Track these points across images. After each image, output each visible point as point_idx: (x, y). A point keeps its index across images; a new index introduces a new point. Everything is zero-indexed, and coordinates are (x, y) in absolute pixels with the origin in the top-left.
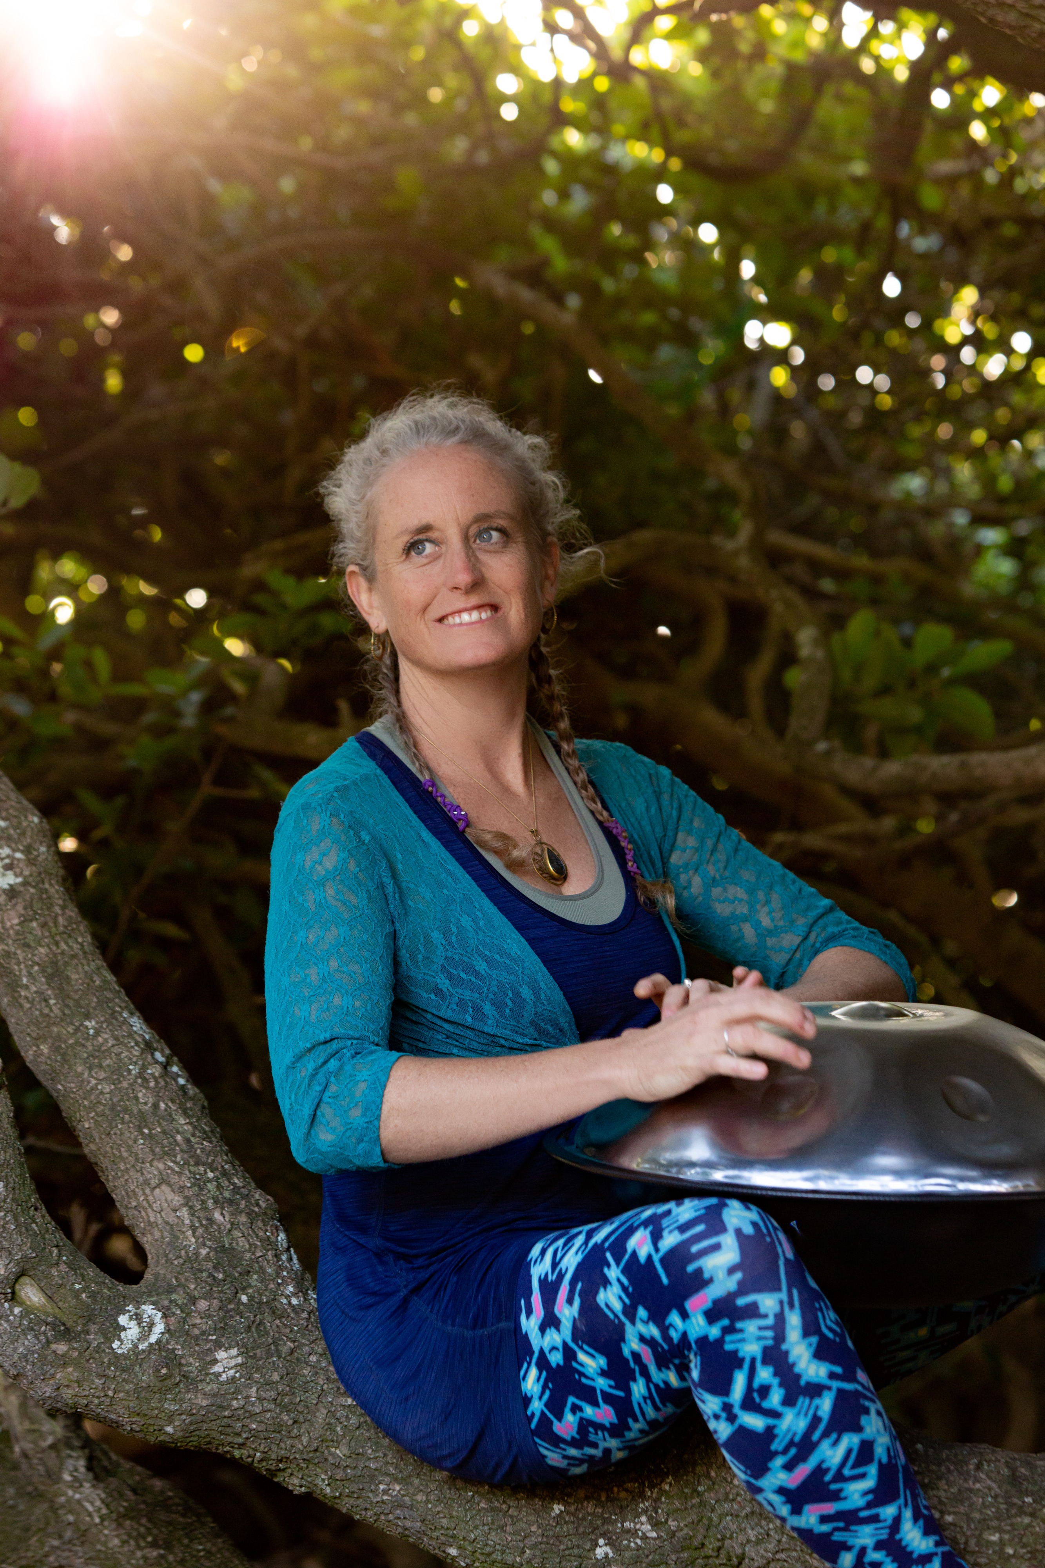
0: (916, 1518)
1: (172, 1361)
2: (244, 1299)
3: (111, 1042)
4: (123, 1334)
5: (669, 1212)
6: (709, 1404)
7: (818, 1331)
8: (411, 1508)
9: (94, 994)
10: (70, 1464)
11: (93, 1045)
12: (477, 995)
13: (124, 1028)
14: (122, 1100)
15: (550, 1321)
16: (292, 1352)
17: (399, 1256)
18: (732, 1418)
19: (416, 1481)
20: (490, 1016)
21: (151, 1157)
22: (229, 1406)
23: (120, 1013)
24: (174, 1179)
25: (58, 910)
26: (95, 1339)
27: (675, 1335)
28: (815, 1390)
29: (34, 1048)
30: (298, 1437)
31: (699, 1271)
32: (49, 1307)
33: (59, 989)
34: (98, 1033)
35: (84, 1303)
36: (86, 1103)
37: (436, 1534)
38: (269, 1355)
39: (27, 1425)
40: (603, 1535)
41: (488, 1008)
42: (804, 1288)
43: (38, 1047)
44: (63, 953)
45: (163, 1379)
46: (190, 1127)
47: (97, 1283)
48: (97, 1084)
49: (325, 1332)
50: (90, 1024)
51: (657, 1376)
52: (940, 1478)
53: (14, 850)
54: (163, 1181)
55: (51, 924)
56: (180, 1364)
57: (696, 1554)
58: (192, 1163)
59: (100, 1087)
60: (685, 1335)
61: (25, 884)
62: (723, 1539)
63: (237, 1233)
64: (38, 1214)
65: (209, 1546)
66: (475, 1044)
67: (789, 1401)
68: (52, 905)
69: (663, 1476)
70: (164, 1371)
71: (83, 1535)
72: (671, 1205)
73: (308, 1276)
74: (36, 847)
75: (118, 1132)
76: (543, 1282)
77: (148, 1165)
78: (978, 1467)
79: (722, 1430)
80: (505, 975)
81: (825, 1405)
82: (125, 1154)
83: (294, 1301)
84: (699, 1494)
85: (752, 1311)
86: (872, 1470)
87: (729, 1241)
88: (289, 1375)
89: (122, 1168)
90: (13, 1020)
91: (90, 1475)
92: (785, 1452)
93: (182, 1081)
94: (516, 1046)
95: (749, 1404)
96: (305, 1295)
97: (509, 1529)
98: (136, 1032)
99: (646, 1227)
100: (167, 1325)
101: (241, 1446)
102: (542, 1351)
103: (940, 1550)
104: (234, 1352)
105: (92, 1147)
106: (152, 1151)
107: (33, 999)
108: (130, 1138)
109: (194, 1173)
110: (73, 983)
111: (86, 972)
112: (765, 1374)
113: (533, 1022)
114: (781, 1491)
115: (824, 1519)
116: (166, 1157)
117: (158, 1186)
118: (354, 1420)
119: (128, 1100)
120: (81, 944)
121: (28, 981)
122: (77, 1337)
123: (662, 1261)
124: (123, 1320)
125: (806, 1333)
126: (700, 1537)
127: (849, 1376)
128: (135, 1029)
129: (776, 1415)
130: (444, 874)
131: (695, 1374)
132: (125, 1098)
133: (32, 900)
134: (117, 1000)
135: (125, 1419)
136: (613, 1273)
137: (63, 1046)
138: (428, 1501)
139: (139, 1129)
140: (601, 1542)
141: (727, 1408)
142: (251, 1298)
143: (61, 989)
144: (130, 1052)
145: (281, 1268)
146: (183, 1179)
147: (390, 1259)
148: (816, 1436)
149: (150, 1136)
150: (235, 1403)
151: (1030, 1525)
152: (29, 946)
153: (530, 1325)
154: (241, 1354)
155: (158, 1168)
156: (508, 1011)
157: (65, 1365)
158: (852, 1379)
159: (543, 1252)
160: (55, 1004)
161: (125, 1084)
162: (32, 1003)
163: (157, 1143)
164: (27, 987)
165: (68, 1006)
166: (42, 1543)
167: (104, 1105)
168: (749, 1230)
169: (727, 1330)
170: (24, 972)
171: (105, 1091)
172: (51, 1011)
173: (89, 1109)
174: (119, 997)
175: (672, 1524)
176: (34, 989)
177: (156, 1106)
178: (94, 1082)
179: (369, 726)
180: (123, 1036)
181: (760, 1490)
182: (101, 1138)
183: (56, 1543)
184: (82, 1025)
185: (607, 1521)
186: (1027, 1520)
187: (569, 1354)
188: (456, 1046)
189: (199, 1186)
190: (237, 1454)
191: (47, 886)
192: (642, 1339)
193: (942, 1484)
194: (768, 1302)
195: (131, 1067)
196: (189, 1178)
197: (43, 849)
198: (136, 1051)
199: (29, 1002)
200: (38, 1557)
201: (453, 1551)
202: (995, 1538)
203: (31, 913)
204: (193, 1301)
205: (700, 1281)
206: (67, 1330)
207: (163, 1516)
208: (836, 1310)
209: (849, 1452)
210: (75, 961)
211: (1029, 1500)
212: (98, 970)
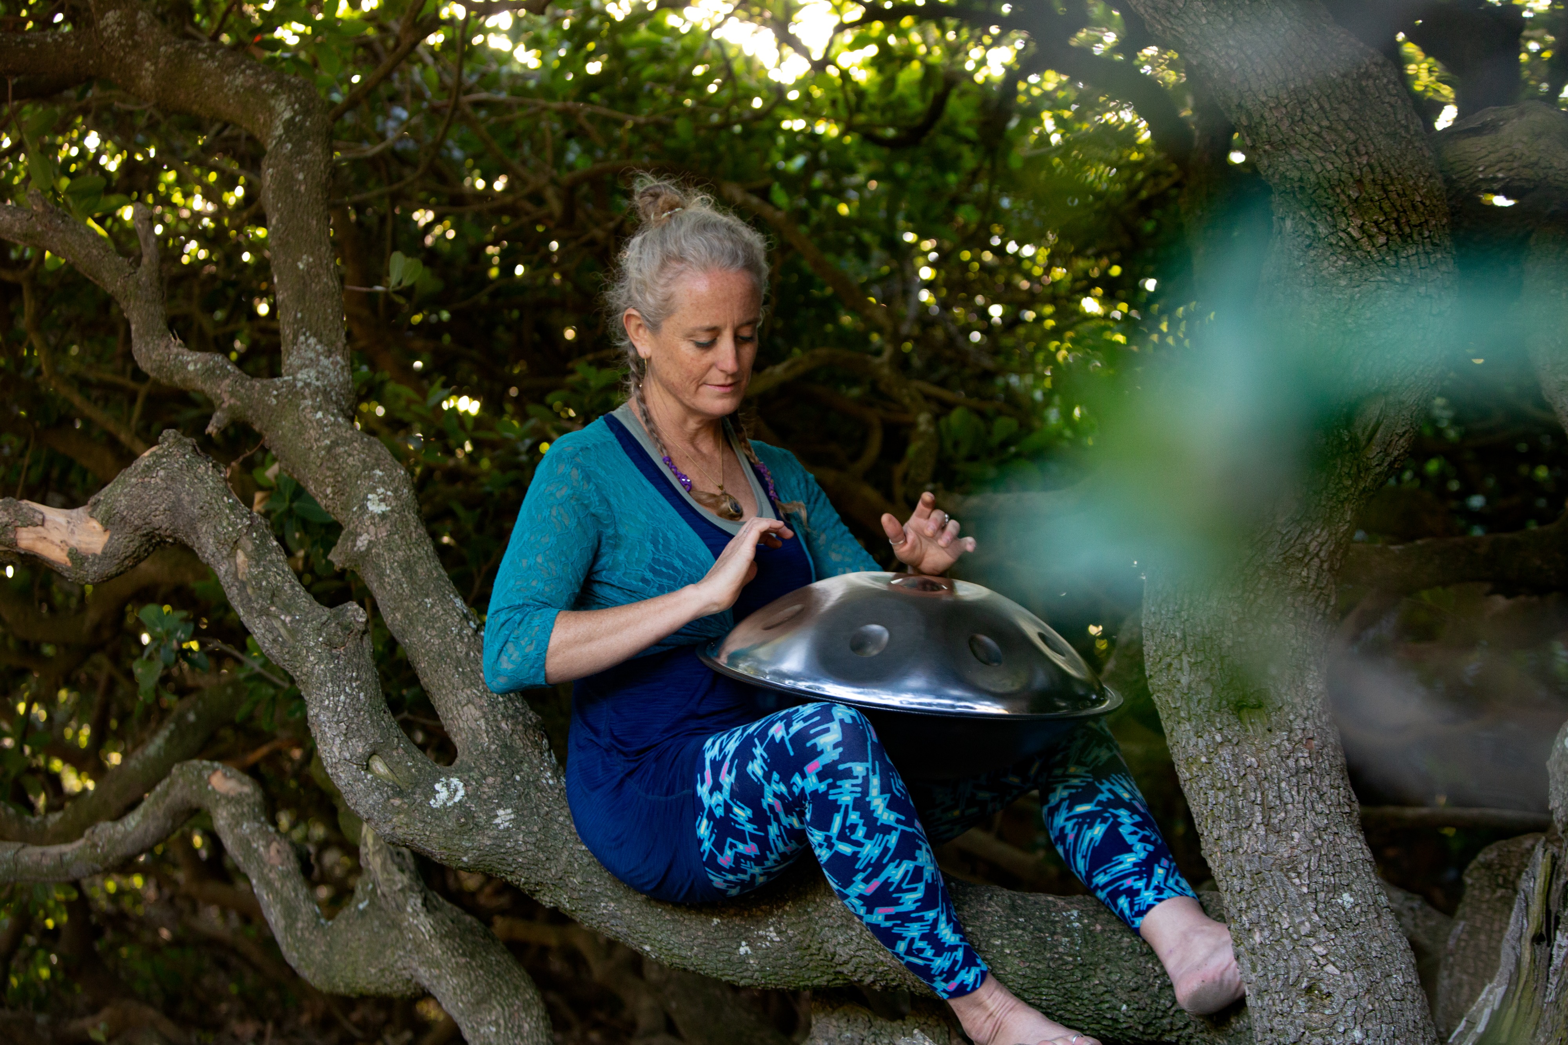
0: (949, 921)
1: (469, 814)
2: (518, 778)
3: (441, 612)
4: (437, 796)
5: (797, 710)
6: (816, 837)
7: (890, 791)
8: (621, 918)
9: (433, 582)
10: (412, 901)
11: (429, 614)
13: (450, 604)
14: (446, 649)
15: (717, 787)
16: (547, 813)
17: (620, 752)
18: (830, 846)
19: (625, 901)
21: (463, 686)
22: (505, 846)
23: (449, 595)
24: (477, 700)
25: (412, 528)
26: (419, 797)
27: (796, 790)
28: (887, 829)
29: (392, 615)
30: (549, 869)
31: (815, 745)
32: (390, 776)
33: (409, 578)
34: (433, 606)
35: (413, 775)
36: (423, 651)
37: (636, 936)
38: (532, 814)
39: (385, 875)
40: (745, 939)
42: (883, 761)
43: (394, 614)
44: (414, 555)
45: (462, 825)
47: (423, 763)
48: (430, 639)
49: (570, 803)
50: (429, 601)
51: (785, 820)
52: (965, 904)
53: (386, 490)
54: (469, 701)
55: (407, 537)
56: (474, 817)
57: (805, 952)
59: (432, 641)
60: (803, 789)
61: (392, 511)
62: (822, 943)
63: (515, 737)
64: (386, 716)
65: (499, 958)
67: (869, 836)
68: (409, 525)
69: (785, 902)
70: (463, 820)
71: (418, 947)
72: (800, 707)
73: (561, 768)
74: (401, 489)
75: (443, 670)
76: (713, 762)
77: (460, 691)
78: (990, 898)
79: (824, 855)
81: (893, 839)
82: (446, 684)
83: (551, 782)
84: (808, 913)
85: (848, 774)
86: (921, 886)
87: (835, 726)
88: (545, 828)
89: (444, 693)
91: (425, 909)
92: (864, 870)
95: (843, 837)
96: (559, 779)
97: (684, 933)
99: (782, 721)
100: (466, 791)
101: (512, 873)
102: (710, 808)
103: (963, 944)
104: (509, 811)
105: (426, 680)
106: (464, 682)
107: (393, 583)
108: (450, 673)
110: (419, 574)
111: (428, 568)
112: (854, 817)
114: (860, 897)
115: (888, 918)
117: (466, 705)
118: (586, 860)
119: (450, 650)
121: (390, 572)
122: (407, 796)
123: (790, 740)
124: (438, 786)
125: (882, 792)
126: (808, 941)
127: (909, 823)
128: (457, 605)
129: (860, 844)
131: (808, 817)
132: (448, 648)
133: (396, 521)
134: (447, 587)
135: (436, 851)
136: (759, 751)
137: (410, 614)
138: (632, 914)
139: (456, 668)
140: (744, 943)
141: (828, 839)
142: (522, 778)
143: (411, 578)
144: (453, 619)
145: (543, 761)
146: (483, 700)
147: (614, 753)
148: (885, 861)
149: (463, 672)
150: (508, 844)
151: (1021, 935)
152: (392, 550)
153: (703, 790)
154: (514, 813)
155: (467, 693)
157: (399, 813)
158: (911, 825)
159: (713, 743)
160: (407, 587)
161: (449, 639)
162: (392, 586)
164: (389, 576)
165: (415, 589)
166: (394, 954)
167: (435, 652)
168: (848, 720)
169: (831, 786)
170: (388, 566)
171: (435, 643)
172: (404, 591)
173: (424, 655)
174: (449, 586)
175: (790, 932)
176: (393, 577)
177: (467, 654)
178: (428, 637)
179: (614, 410)
180: (450, 609)
181: (846, 896)
182: (431, 674)
183: (402, 953)
184: (423, 601)
185: (748, 930)
186: (1020, 932)
187: (728, 808)
189: (493, 705)
190: (509, 878)
191: (406, 513)
192: (775, 795)
193: (966, 907)
194: (859, 769)
195: (453, 628)
196: (487, 700)
197: (406, 491)
198: (457, 619)
199: (390, 585)
200: (391, 962)
201: (647, 948)
202: (998, 942)
203: (394, 529)
204: (485, 777)
205: (815, 753)
206: (401, 791)
207: (470, 938)
208: (903, 780)
209: (907, 872)
210: (421, 561)
211: (1022, 920)
212: (436, 567)
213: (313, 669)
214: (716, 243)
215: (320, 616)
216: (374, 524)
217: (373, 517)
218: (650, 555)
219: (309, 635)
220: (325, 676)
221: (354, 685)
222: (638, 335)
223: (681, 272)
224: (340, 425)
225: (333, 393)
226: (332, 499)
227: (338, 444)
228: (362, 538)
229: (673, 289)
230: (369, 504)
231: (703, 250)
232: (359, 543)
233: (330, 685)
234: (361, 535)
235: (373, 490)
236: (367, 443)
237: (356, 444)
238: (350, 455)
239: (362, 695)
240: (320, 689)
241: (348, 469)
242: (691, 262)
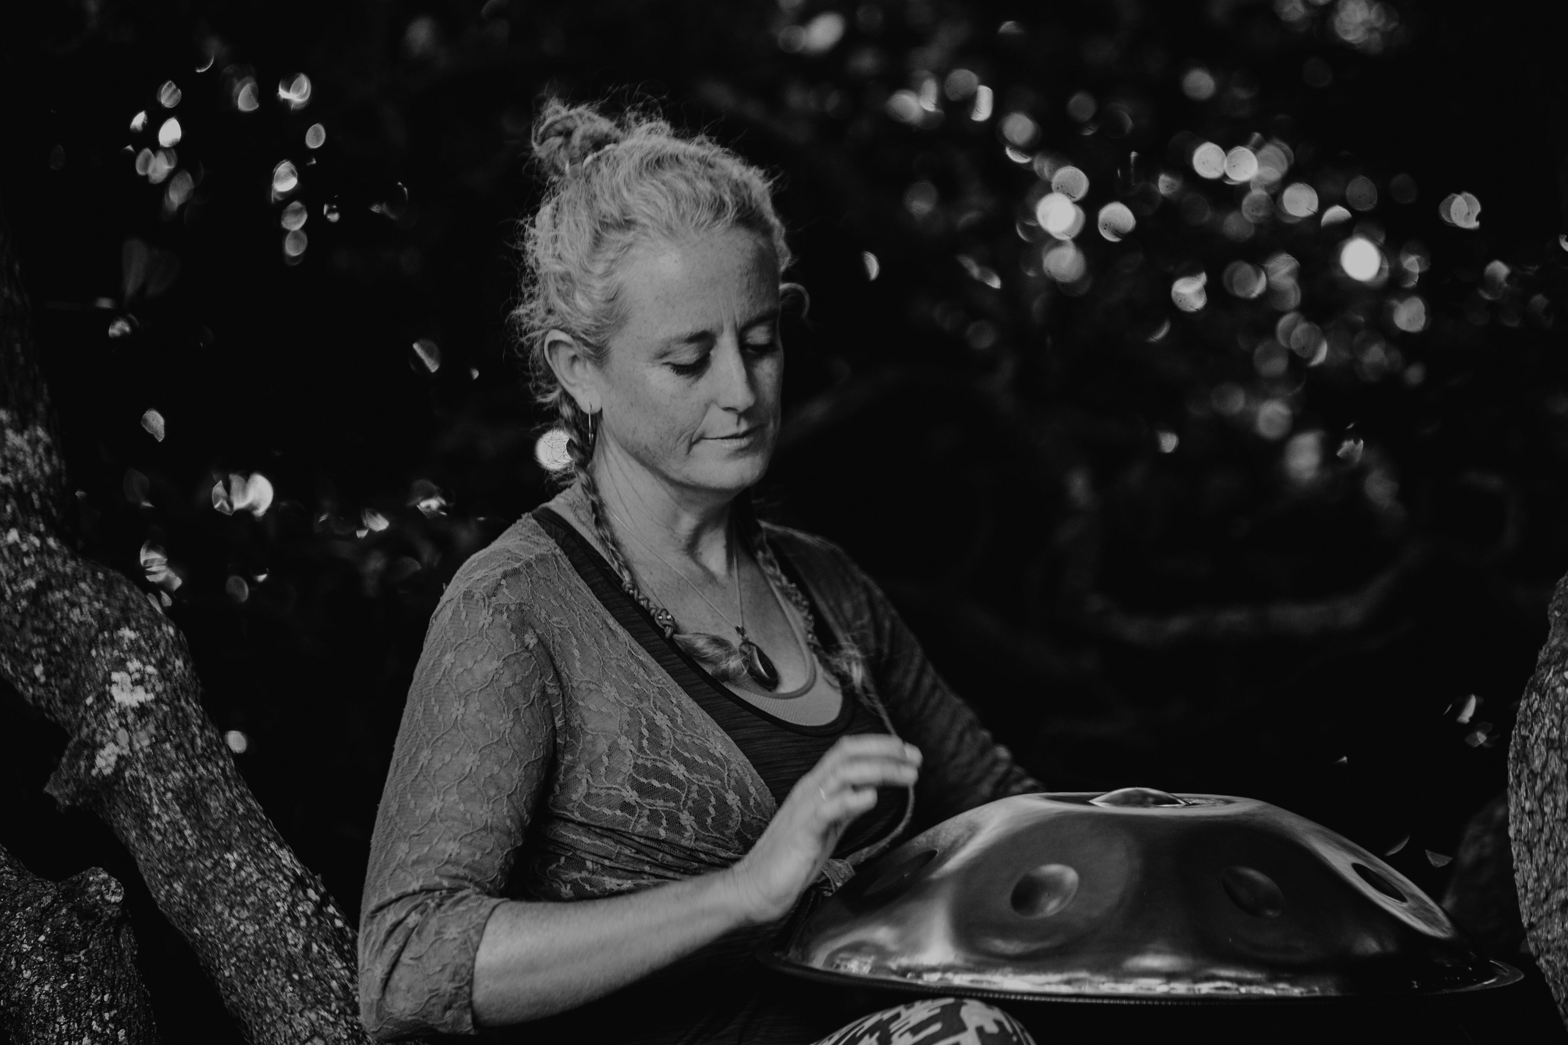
3: (255, 876)
5: (898, 1015)
9: (237, 824)
11: (235, 881)
12: (672, 804)
13: (271, 860)
14: (268, 942)
20: (688, 827)
21: (301, 1006)
23: (268, 846)
24: (328, 1030)
25: (196, 730)
29: (167, 887)
33: (195, 818)
34: (240, 866)
36: (226, 947)
41: (686, 818)
43: (171, 886)
44: (201, 778)
46: (347, 973)
48: (238, 926)
50: (232, 857)
53: (144, 664)
55: (187, 746)
58: (349, 1011)
59: (242, 928)
61: (158, 700)
66: (669, 858)
68: (189, 725)
72: (901, 1009)
74: (171, 660)
75: (264, 979)
77: (298, 1015)
80: (707, 778)
82: (271, 1004)
87: (969, 1039)
89: (268, 1021)
90: (142, 857)
93: (339, 923)
94: (717, 861)
98: (284, 866)
99: (871, 1036)
105: (234, 998)
106: (303, 999)
107: (166, 830)
108: (277, 985)
109: (352, 1024)
110: (212, 811)
111: (228, 800)
113: (738, 833)
116: (319, 1006)
119: (275, 942)
120: (223, 770)
121: (160, 810)
128: (284, 862)
130: (635, 665)
132: (272, 940)
133: (165, 718)
134: (263, 831)
137: (200, 883)
139: (289, 976)
143: (198, 818)
144: (279, 888)
146: (339, 1030)
149: (301, 982)
152: (161, 770)
155: (309, 1019)
156: (709, 820)
160: (191, 836)
161: (272, 924)
162: (164, 835)
163: (308, 989)
164: (158, 817)
165: (207, 838)
167: (247, 949)
168: (992, 1028)
170: (155, 799)
171: (248, 932)
172: (186, 842)
173: (228, 955)
174: (267, 828)
176: (166, 818)
177: (307, 947)
178: (235, 922)
179: (549, 500)
180: (270, 870)
182: (243, 988)
184: (222, 858)
188: (648, 863)
189: (357, 1038)
191: (183, 703)
195: (279, 904)
196: (346, 1029)
197: (179, 663)
198: (285, 886)
199: (160, 833)
203: (163, 732)
210: (215, 787)
212: (242, 796)
213: (30, 992)
214: (682, 186)
215: (39, 897)
216: (126, 726)
217: (122, 714)
218: (629, 760)
219: (21, 933)
220: (53, 1004)
221: (107, 1016)
222: (572, 373)
223: (630, 245)
224: (51, 553)
225: (35, 496)
226: (46, 685)
227: (51, 588)
228: (104, 753)
229: (620, 276)
230: (114, 690)
231: (661, 202)
232: (100, 762)
233: (62, 1019)
234: (102, 746)
235: (120, 664)
236: (104, 583)
237: (83, 585)
238: (73, 605)
239: (121, 1033)
240: (44, 1030)
241: (72, 630)
242: (644, 226)
